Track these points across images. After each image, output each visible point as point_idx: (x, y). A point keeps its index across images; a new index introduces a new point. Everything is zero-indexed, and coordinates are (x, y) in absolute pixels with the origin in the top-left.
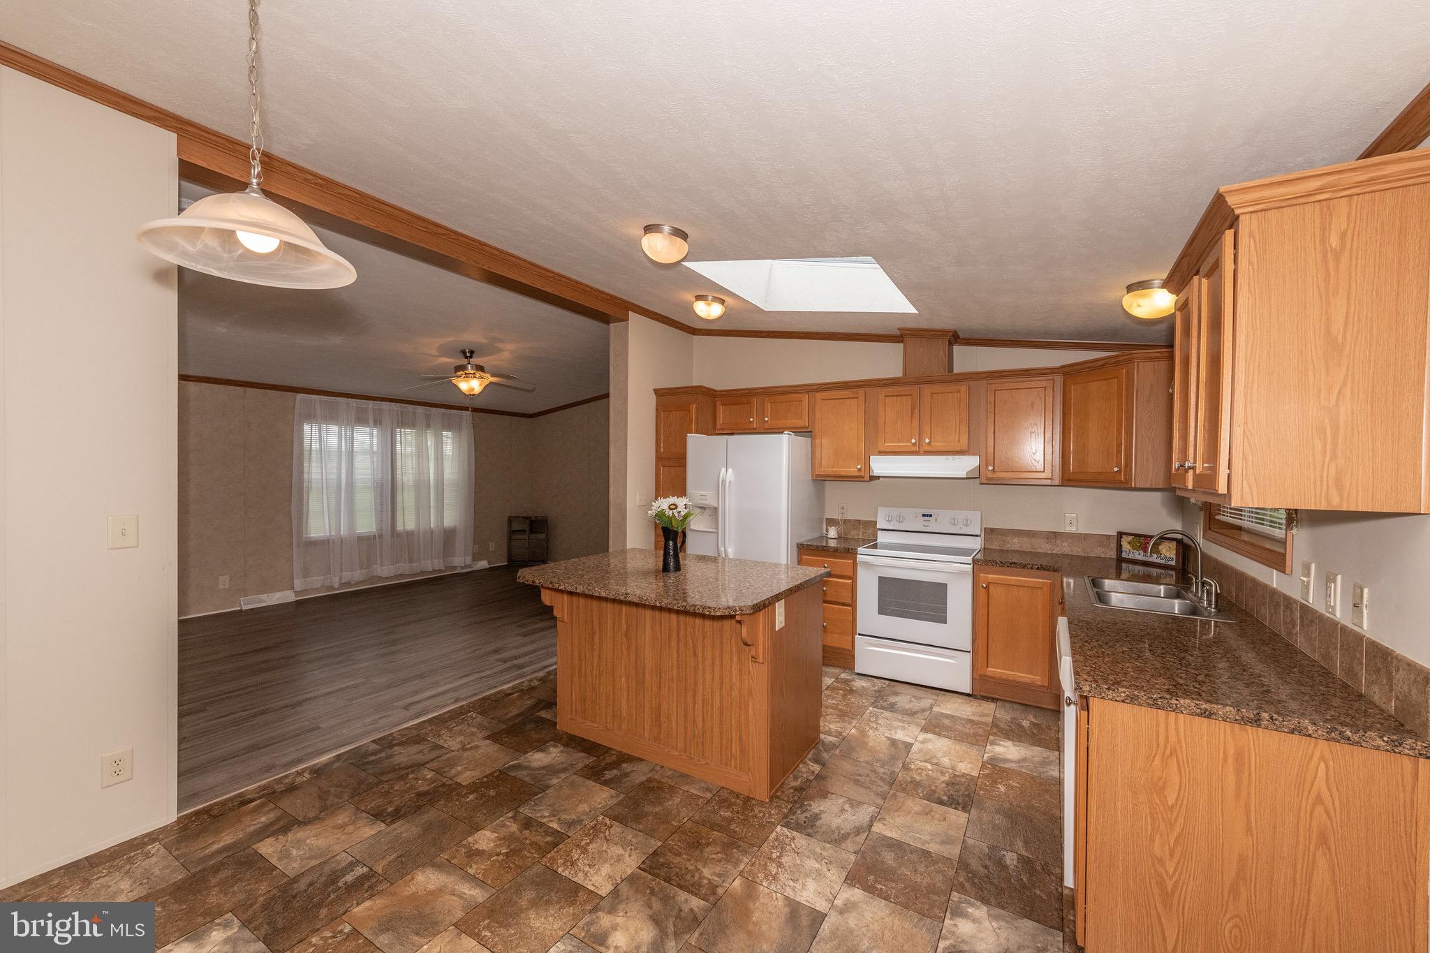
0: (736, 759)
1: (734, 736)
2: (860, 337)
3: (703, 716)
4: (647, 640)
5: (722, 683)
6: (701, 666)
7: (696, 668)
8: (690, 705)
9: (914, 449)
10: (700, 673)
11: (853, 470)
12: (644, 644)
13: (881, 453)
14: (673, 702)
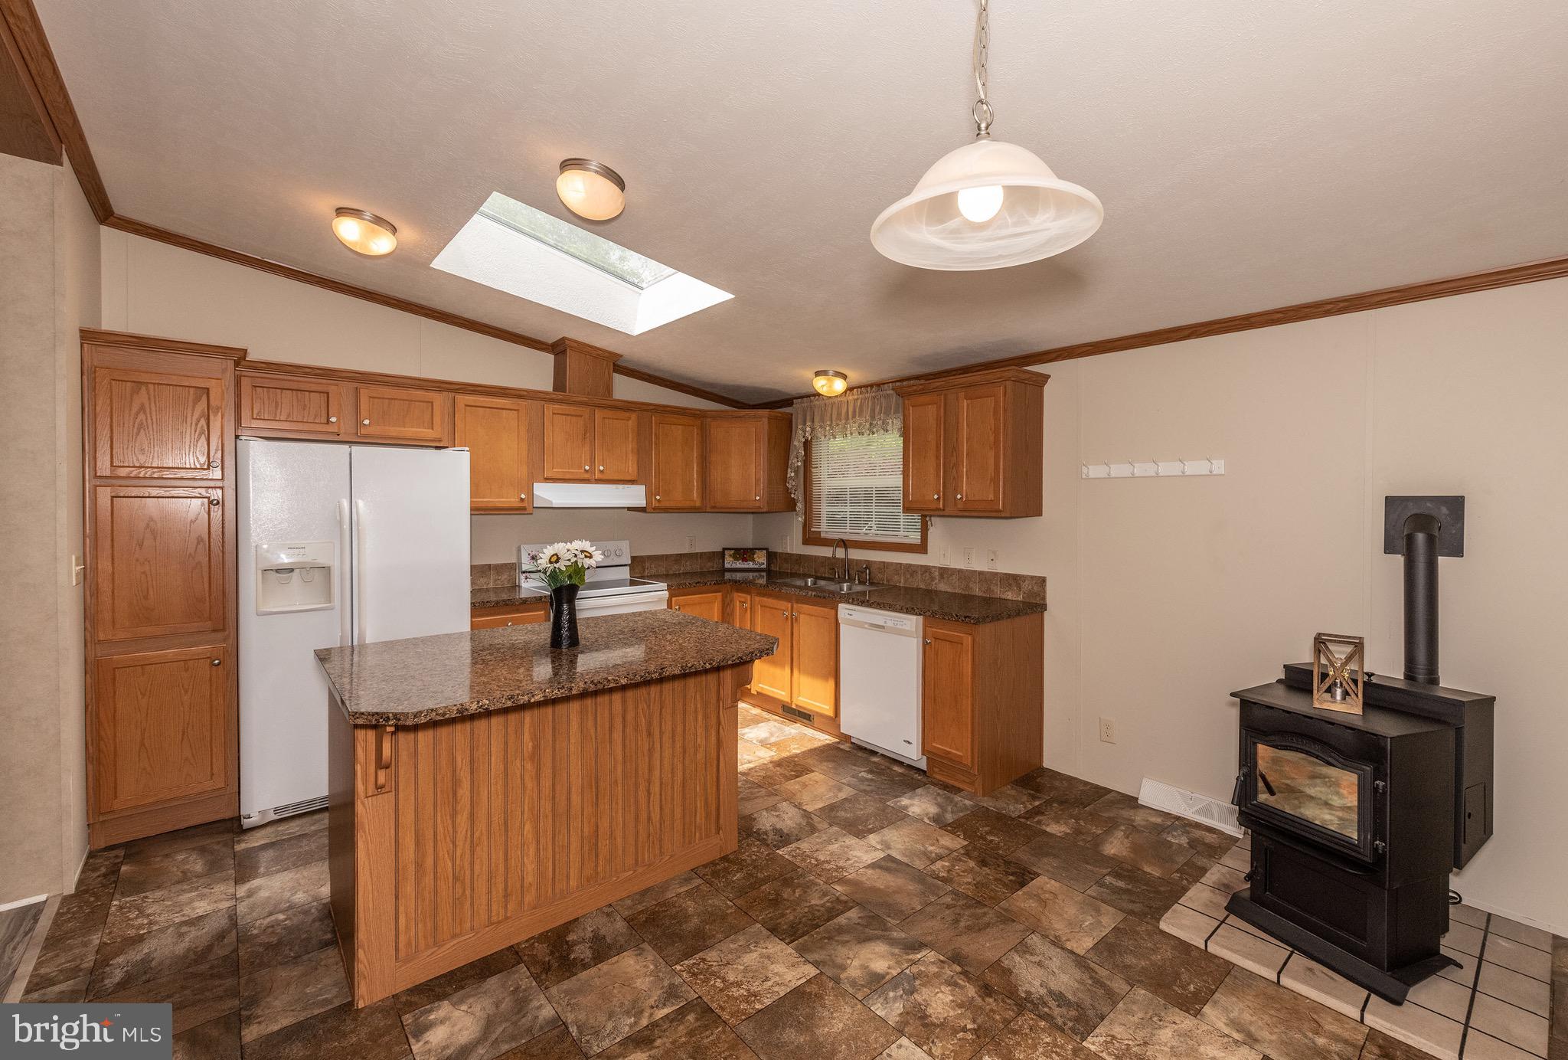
0: (701, 829)
1: (699, 805)
2: (487, 329)
3: (661, 801)
4: (572, 748)
5: (684, 752)
6: (657, 745)
7: (651, 750)
8: (643, 801)
9: (586, 476)
10: (657, 755)
11: (512, 500)
12: (568, 756)
13: (548, 480)
14: (616, 813)
